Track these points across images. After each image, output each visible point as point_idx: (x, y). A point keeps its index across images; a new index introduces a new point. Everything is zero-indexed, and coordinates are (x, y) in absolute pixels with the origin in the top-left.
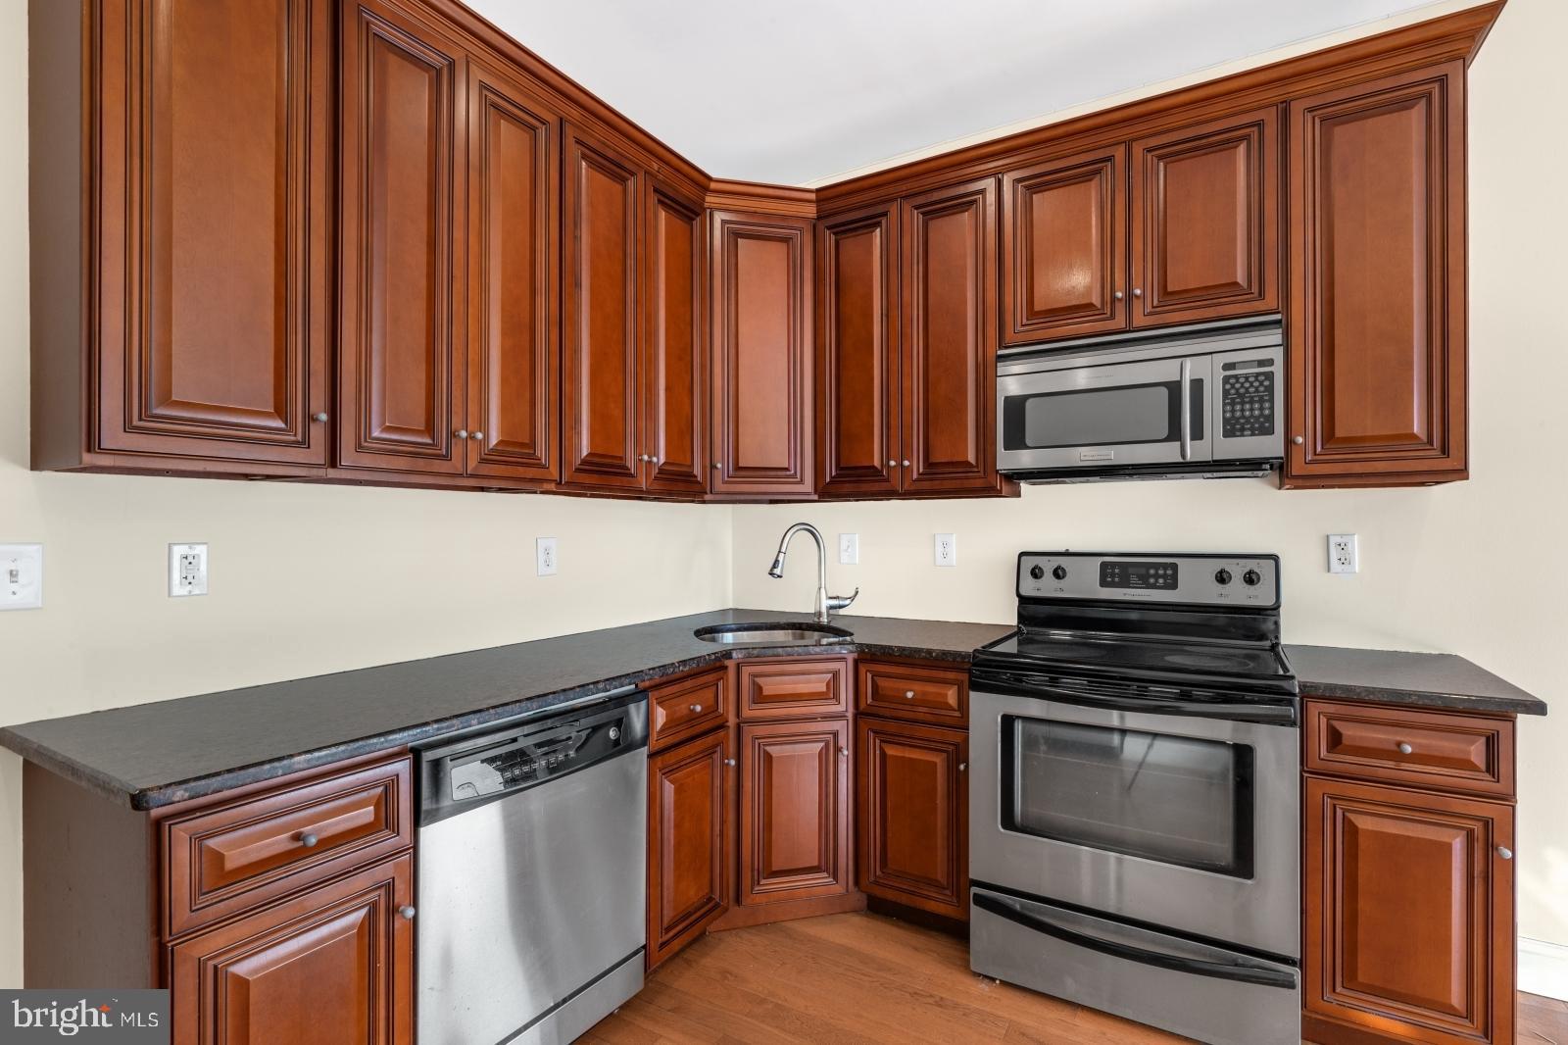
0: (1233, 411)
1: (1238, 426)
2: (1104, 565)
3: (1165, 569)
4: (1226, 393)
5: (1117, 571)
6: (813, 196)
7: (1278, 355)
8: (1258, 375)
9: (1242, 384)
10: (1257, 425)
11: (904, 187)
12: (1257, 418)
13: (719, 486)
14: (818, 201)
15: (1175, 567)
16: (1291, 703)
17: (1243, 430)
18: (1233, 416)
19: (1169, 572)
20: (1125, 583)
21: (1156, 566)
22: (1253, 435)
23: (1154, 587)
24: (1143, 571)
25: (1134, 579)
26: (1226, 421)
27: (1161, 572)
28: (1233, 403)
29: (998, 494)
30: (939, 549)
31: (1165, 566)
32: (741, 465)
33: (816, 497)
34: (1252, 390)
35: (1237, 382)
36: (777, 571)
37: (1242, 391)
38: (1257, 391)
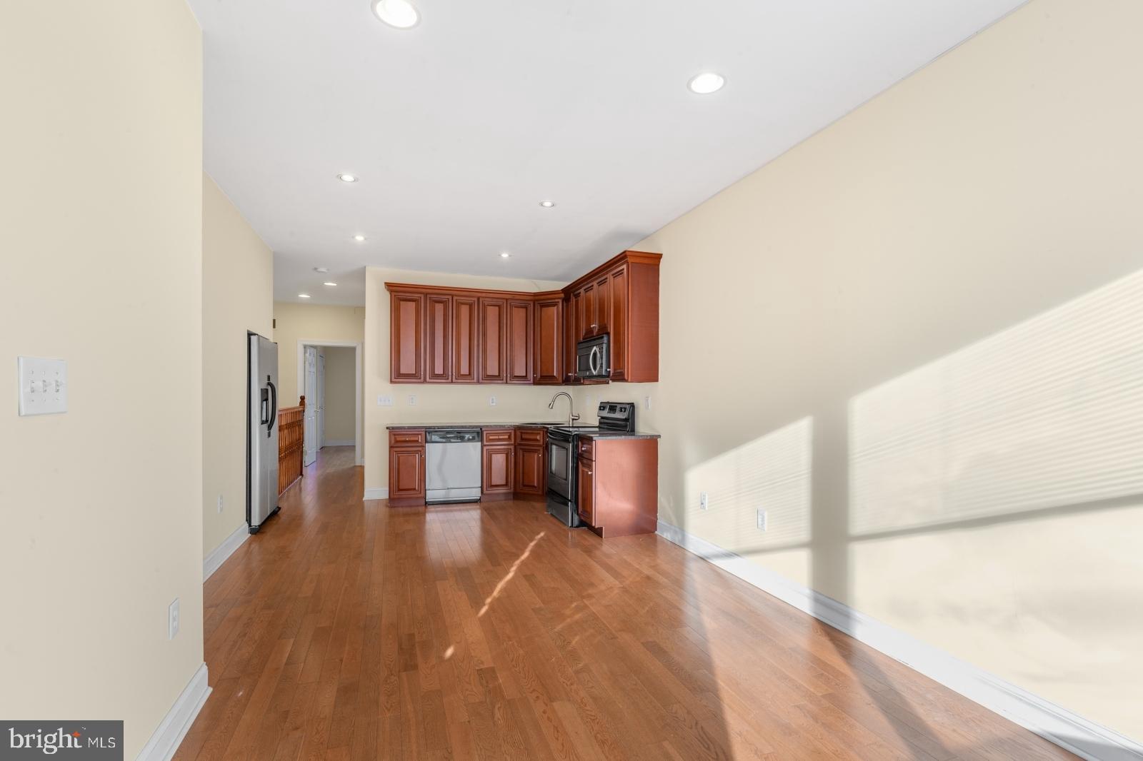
13: (536, 381)
14: (563, 292)
32: (542, 375)
33: (564, 384)
36: (551, 407)
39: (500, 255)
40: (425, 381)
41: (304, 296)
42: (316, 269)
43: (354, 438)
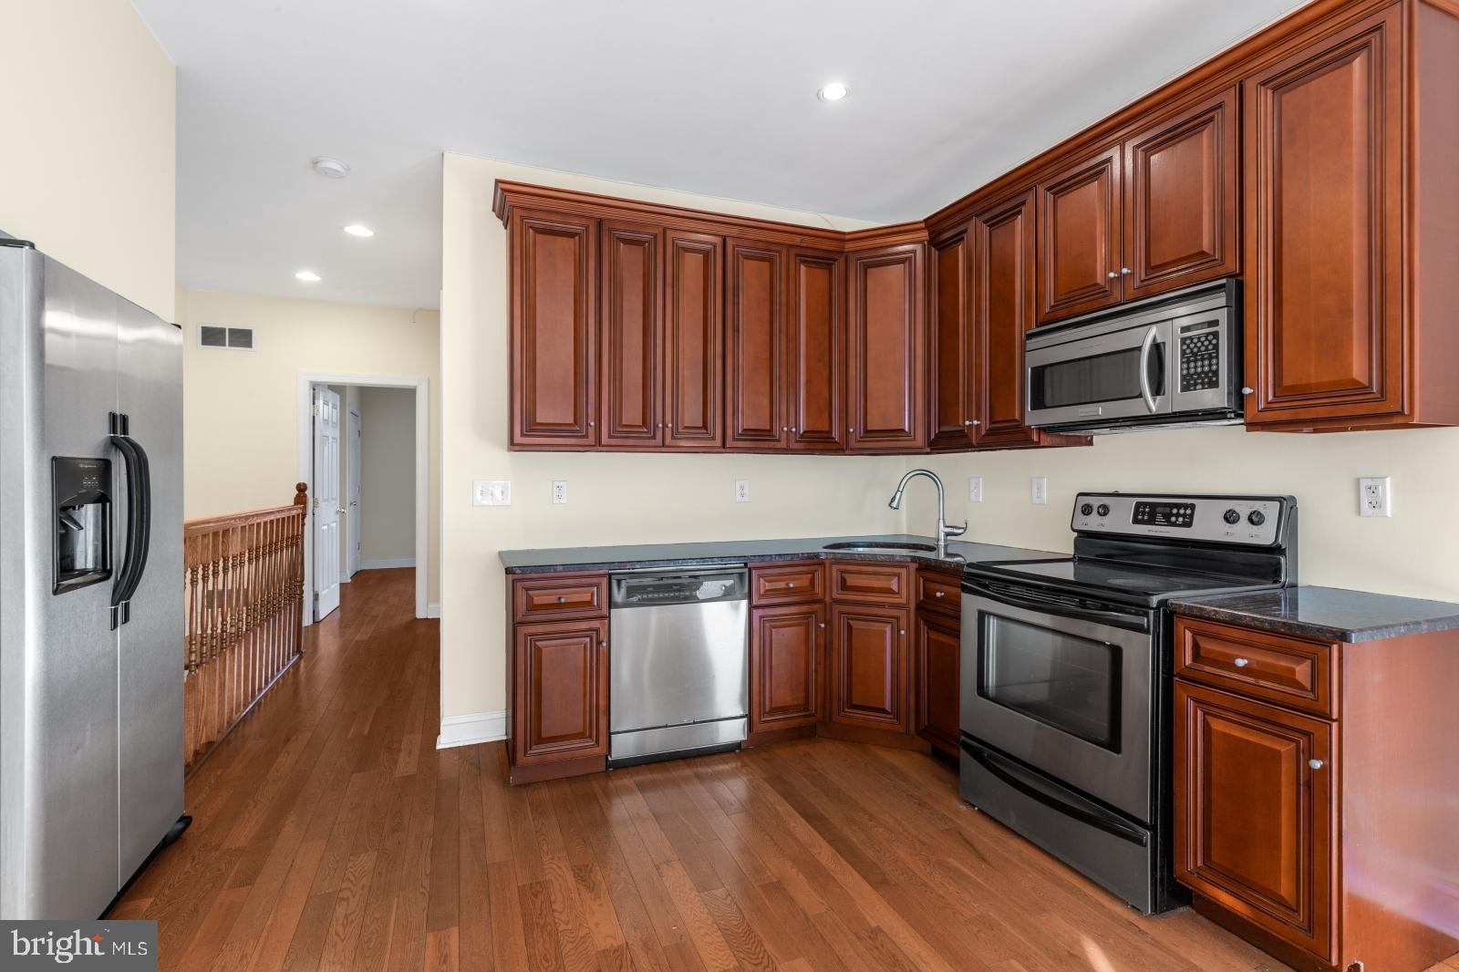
0: (1188, 368)
1: (1192, 382)
2: (1138, 505)
3: (1186, 509)
4: (1183, 352)
5: (1147, 510)
6: (923, 225)
7: (1222, 316)
8: (1208, 334)
9: (1196, 344)
10: (1206, 380)
11: (978, 207)
12: (1206, 373)
13: (853, 443)
14: (927, 227)
15: (1193, 507)
16: (1146, 615)
17: (1196, 384)
18: (1188, 373)
19: (1189, 512)
20: (1151, 521)
21: (1178, 506)
22: (1203, 388)
23: (1174, 524)
24: (1167, 510)
25: (1159, 517)
26: (1183, 377)
27: (1182, 511)
28: (1188, 362)
29: (1037, 445)
30: (1035, 491)
31: (1186, 506)
32: (869, 429)
33: (928, 450)
34: (1203, 348)
35: (1192, 342)
36: (894, 504)
37: (1195, 350)
38: (1207, 349)
39: (818, 95)
40: (598, 445)
41: (307, 276)
42: (315, 163)
43: (413, 553)
